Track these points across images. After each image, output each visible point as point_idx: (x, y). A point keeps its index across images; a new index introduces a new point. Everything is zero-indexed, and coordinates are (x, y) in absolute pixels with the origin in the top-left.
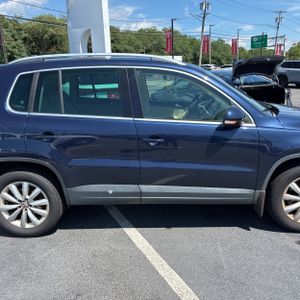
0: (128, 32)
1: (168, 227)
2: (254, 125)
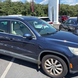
0: (72, 6)
1: (20, 64)
2: (36, 39)
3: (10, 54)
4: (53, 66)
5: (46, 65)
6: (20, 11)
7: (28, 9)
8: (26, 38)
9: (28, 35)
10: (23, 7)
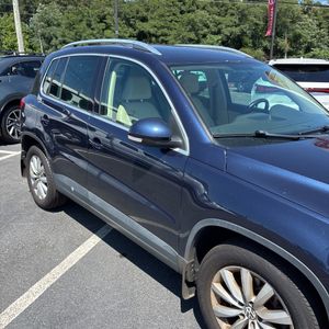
2: (187, 153)
3: (88, 201)
4: (249, 309)
5: (216, 295)
6: (219, 33)
7: (257, 24)
8: (140, 140)
9: (156, 130)
10: (232, 15)
